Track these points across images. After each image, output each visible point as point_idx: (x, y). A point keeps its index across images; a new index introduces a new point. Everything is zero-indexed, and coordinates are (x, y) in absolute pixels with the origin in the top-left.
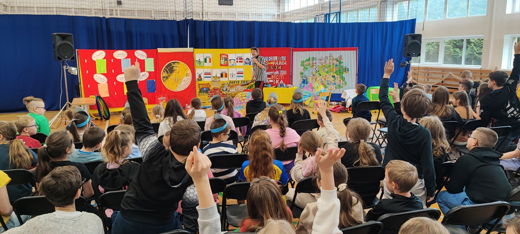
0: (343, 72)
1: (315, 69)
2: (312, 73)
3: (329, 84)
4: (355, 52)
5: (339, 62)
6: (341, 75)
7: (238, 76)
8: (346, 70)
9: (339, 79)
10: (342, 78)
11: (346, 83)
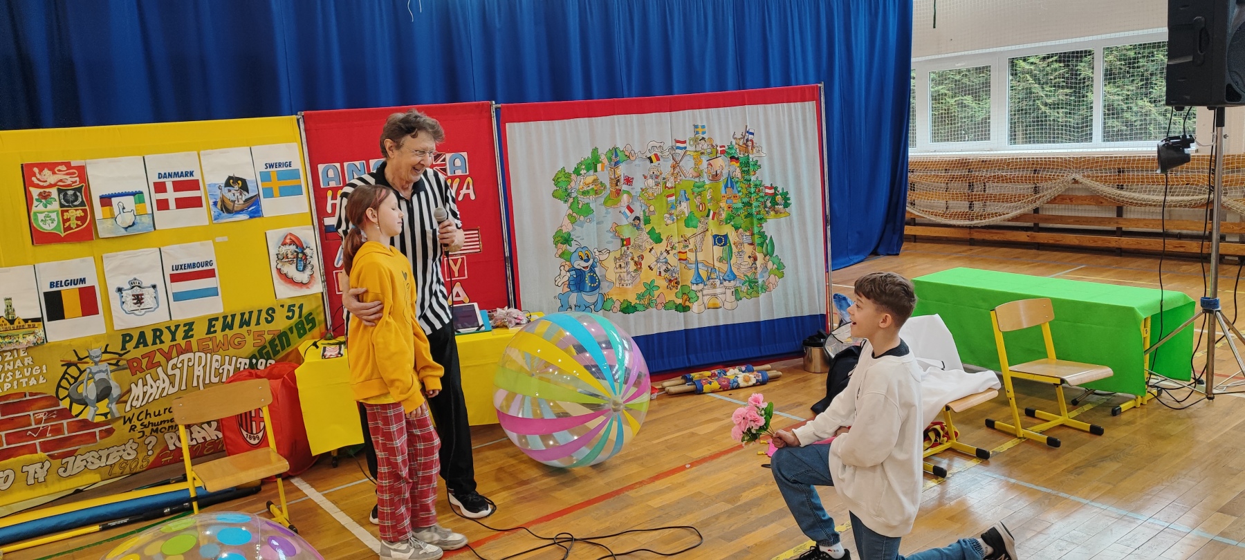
0: (763, 212)
1: (627, 211)
2: (616, 232)
3: (703, 281)
4: (810, 106)
5: (741, 167)
6: (756, 230)
7: (179, 297)
8: (777, 201)
9: (748, 250)
10: (761, 245)
11: (780, 267)
